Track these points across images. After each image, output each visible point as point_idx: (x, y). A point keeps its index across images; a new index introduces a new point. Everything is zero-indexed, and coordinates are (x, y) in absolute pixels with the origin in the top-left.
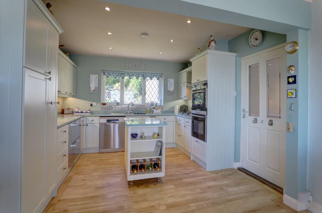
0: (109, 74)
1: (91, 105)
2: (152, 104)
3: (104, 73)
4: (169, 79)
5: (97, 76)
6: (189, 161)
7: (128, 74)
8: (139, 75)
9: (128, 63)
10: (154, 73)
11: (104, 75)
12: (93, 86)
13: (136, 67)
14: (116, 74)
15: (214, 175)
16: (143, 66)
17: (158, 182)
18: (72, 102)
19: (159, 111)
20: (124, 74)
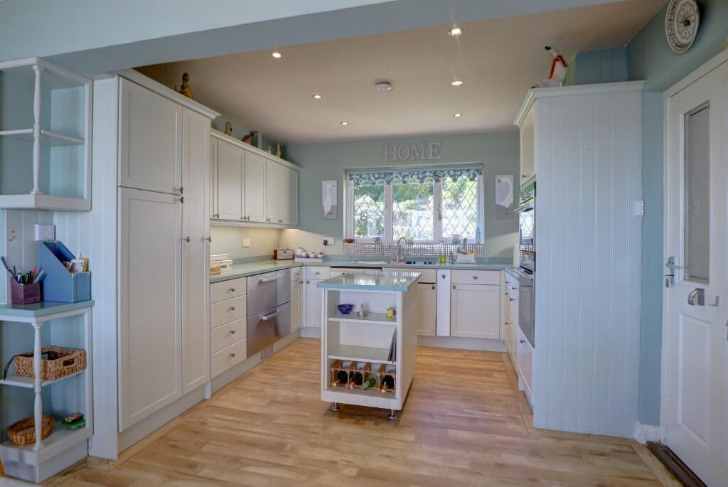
0: (361, 176)
1: (326, 243)
2: (454, 239)
3: (351, 175)
4: (498, 177)
5: (335, 182)
6: (509, 392)
7: (400, 174)
8: (425, 172)
9: (397, 148)
10: (462, 165)
11: (351, 179)
12: (328, 202)
13: (415, 156)
14: (374, 176)
15: (546, 441)
16: (431, 151)
17: (389, 420)
18: (295, 238)
19: (471, 257)
20: (391, 174)
